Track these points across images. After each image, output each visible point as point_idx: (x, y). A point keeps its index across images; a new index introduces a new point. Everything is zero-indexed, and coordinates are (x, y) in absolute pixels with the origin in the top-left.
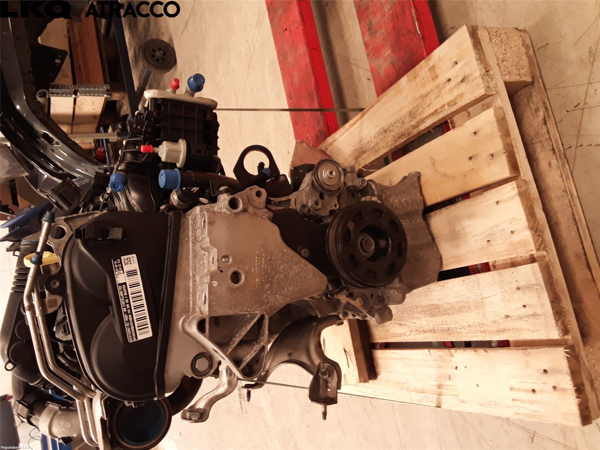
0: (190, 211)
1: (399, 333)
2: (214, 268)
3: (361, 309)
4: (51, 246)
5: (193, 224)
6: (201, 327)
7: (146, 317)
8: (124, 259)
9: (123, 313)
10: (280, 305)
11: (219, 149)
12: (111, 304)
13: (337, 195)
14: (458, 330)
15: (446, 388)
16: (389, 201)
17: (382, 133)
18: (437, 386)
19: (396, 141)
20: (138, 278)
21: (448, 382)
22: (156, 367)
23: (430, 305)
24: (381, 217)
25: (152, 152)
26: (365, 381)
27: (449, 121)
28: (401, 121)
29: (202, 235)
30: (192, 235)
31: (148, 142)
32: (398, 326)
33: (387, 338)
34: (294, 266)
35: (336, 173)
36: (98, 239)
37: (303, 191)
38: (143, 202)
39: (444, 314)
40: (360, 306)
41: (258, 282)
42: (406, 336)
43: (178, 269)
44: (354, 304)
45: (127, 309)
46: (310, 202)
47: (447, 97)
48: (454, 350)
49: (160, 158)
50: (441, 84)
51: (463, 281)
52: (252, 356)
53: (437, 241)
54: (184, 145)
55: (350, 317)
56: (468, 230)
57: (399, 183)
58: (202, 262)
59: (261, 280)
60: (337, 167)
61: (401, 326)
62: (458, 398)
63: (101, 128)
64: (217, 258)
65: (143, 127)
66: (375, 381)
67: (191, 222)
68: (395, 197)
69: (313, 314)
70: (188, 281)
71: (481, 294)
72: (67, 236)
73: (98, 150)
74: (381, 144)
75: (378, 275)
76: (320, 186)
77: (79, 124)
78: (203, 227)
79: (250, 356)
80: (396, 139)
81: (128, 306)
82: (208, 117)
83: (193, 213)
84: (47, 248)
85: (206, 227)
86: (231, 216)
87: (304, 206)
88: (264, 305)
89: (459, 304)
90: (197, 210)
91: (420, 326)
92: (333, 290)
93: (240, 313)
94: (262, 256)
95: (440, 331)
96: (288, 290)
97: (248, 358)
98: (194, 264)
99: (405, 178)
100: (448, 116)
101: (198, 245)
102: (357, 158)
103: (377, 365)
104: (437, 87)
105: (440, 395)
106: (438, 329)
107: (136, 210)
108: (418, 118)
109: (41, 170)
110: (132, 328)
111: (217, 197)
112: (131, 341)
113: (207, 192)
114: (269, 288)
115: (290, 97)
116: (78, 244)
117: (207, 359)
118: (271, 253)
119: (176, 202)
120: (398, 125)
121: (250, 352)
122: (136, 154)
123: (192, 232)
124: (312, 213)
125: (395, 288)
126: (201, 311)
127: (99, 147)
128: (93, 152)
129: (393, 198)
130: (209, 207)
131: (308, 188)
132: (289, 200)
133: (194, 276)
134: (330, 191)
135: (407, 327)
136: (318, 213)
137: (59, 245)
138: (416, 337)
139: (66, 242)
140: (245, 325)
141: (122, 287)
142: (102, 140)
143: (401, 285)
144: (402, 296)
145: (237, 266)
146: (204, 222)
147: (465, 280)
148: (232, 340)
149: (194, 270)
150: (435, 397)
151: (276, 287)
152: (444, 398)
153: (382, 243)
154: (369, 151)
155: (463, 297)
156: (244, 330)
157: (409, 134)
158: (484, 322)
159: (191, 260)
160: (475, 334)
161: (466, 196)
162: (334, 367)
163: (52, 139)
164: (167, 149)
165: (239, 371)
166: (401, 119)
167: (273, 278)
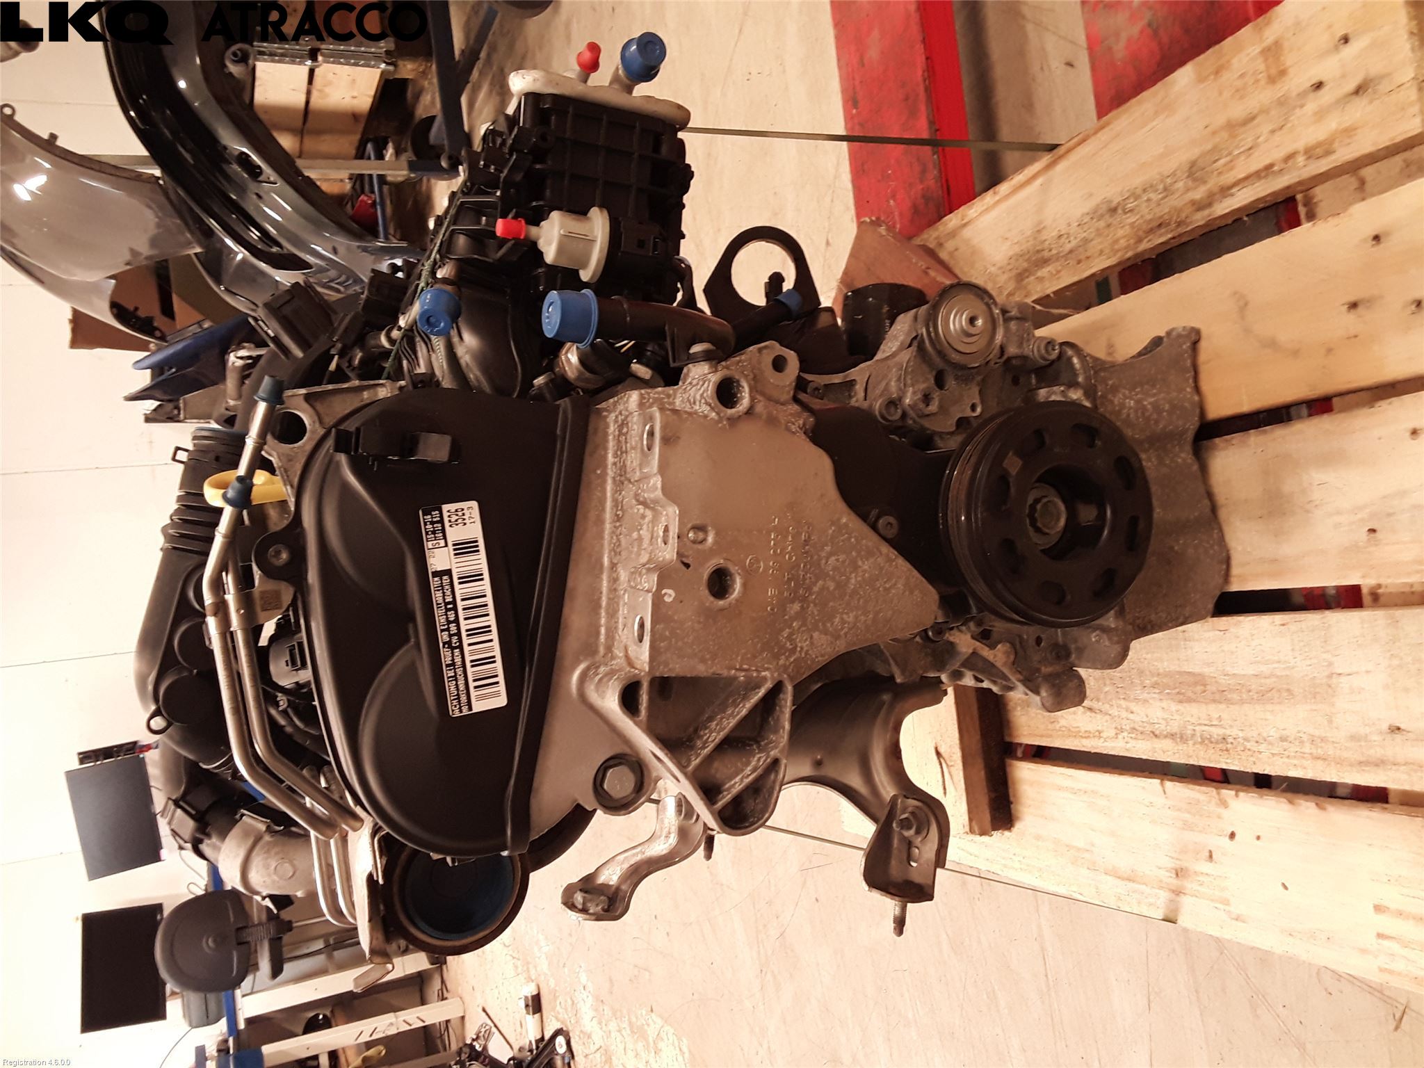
0: (611, 400)
1: (1083, 730)
2: (668, 553)
3: (1006, 671)
4: (271, 461)
5: (619, 436)
6: (629, 699)
7: (494, 657)
8: (448, 511)
9: (441, 645)
10: (820, 658)
11: (683, 237)
12: (412, 618)
13: (979, 378)
14: (1248, 745)
15: (1198, 878)
16: (1112, 402)
17: (1102, 216)
18: (1174, 872)
19: (1140, 241)
20: (480, 562)
21: (1205, 867)
22: (512, 782)
23: (1180, 673)
24: (1092, 445)
25: (522, 237)
26: (983, 833)
27: (1299, 197)
28: (1161, 187)
29: (641, 466)
30: (615, 464)
31: (514, 210)
32: (1084, 713)
33: (1050, 736)
34: (861, 559)
35: (985, 323)
36: (390, 457)
37: (891, 363)
38: (491, 360)
39: (1214, 701)
40: (1005, 664)
41: (772, 597)
42: (1102, 740)
43: (576, 547)
44: (991, 658)
45: (450, 636)
46: (909, 394)
47: (1306, 132)
48: (1233, 793)
49: (540, 254)
50: (1294, 94)
51: (1283, 625)
52: (747, 781)
53: (1223, 514)
54: (603, 225)
55: (968, 681)
56: (1316, 495)
57: (1140, 354)
58: (635, 535)
59: (781, 593)
60: (988, 305)
61: (1093, 714)
62: (1227, 908)
63: (369, 146)
64: (677, 531)
65: (504, 167)
66: (1007, 833)
67: (612, 428)
68: (1127, 392)
69: (881, 670)
70: (598, 577)
71: (1330, 664)
72: (310, 439)
73: (360, 199)
74: (1096, 245)
75: (1069, 597)
76: (941, 353)
77: (319, 132)
78: (646, 449)
79: (742, 780)
80: (1141, 233)
81: (453, 628)
82: (664, 149)
83: (620, 407)
84: (260, 462)
85: (657, 449)
86: (720, 425)
87: (892, 403)
88: (783, 657)
89: (1263, 681)
90: (631, 400)
91: (1145, 719)
92: (947, 622)
93: (725, 673)
94: (788, 532)
95: (1199, 740)
96: (843, 622)
97: (736, 785)
98: (615, 538)
99: (1157, 341)
100: (1300, 183)
101: (629, 491)
102: (1021, 277)
103: (1015, 796)
104: (1282, 102)
105: (1178, 892)
106: (1193, 735)
107: (473, 380)
108: (1213, 183)
109: (229, 242)
110: (461, 682)
111: (681, 370)
112: (457, 714)
113: (649, 349)
114: (797, 613)
115: (851, 100)
116: (338, 465)
117: (633, 770)
118: (809, 524)
119: (575, 371)
120: (1153, 196)
121: (743, 770)
122: (481, 239)
123: (616, 455)
124: (911, 422)
125: (1105, 630)
126: (627, 657)
127: (363, 192)
128: (347, 203)
129: (1121, 396)
130: (662, 396)
131: (906, 356)
132: (851, 383)
133: (613, 566)
134: (963, 367)
135: (1107, 717)
136: (926, 423)
137: (290, 459)
138: (1128, 746)
139: (307, 454)
140: (734, 701)
141: (441, 580)
142: (371, 176)
143: (1121, 623)
144: (1119, 649)
145: (725, 555)
146: (651, 434)
147: (1288, 623)
148: (700, 737)
149: (615, 551)
150: (1164, 896)
151: (816, 613)
152: (1187, 902)
153: (1087, 514)
154: (1057, 260)
155: (1276, 665)
156: (732, 715)
157: (1179, 224)
158: (1328, 735)
159: (608, 526)
160: (1295, 762)
161: (1321, 405)
162: (932, 811)
163: (259, 167)
164: (562, 232)
165: (712, 813)
166: (1162, 181)
167: (809, 589)
